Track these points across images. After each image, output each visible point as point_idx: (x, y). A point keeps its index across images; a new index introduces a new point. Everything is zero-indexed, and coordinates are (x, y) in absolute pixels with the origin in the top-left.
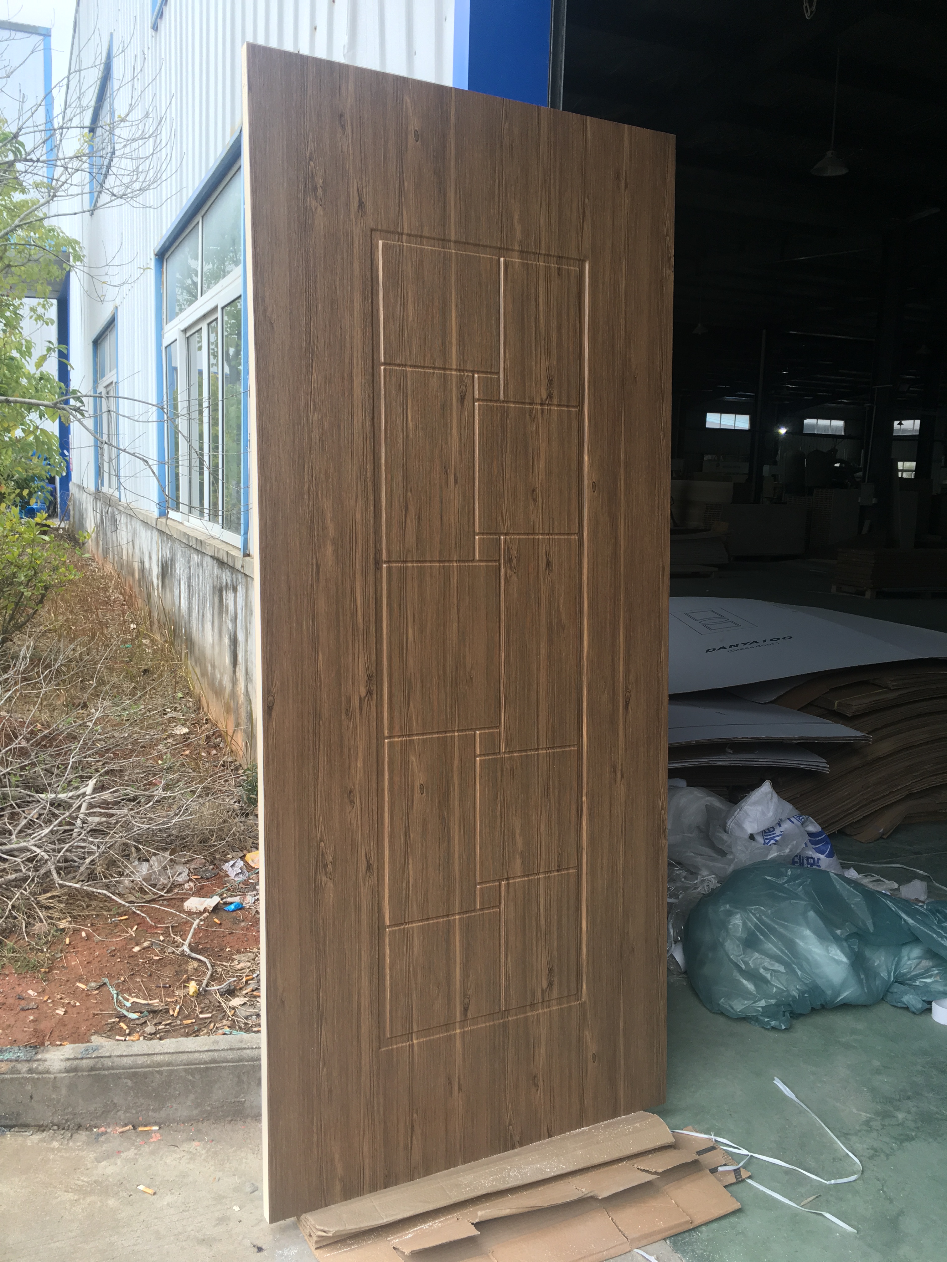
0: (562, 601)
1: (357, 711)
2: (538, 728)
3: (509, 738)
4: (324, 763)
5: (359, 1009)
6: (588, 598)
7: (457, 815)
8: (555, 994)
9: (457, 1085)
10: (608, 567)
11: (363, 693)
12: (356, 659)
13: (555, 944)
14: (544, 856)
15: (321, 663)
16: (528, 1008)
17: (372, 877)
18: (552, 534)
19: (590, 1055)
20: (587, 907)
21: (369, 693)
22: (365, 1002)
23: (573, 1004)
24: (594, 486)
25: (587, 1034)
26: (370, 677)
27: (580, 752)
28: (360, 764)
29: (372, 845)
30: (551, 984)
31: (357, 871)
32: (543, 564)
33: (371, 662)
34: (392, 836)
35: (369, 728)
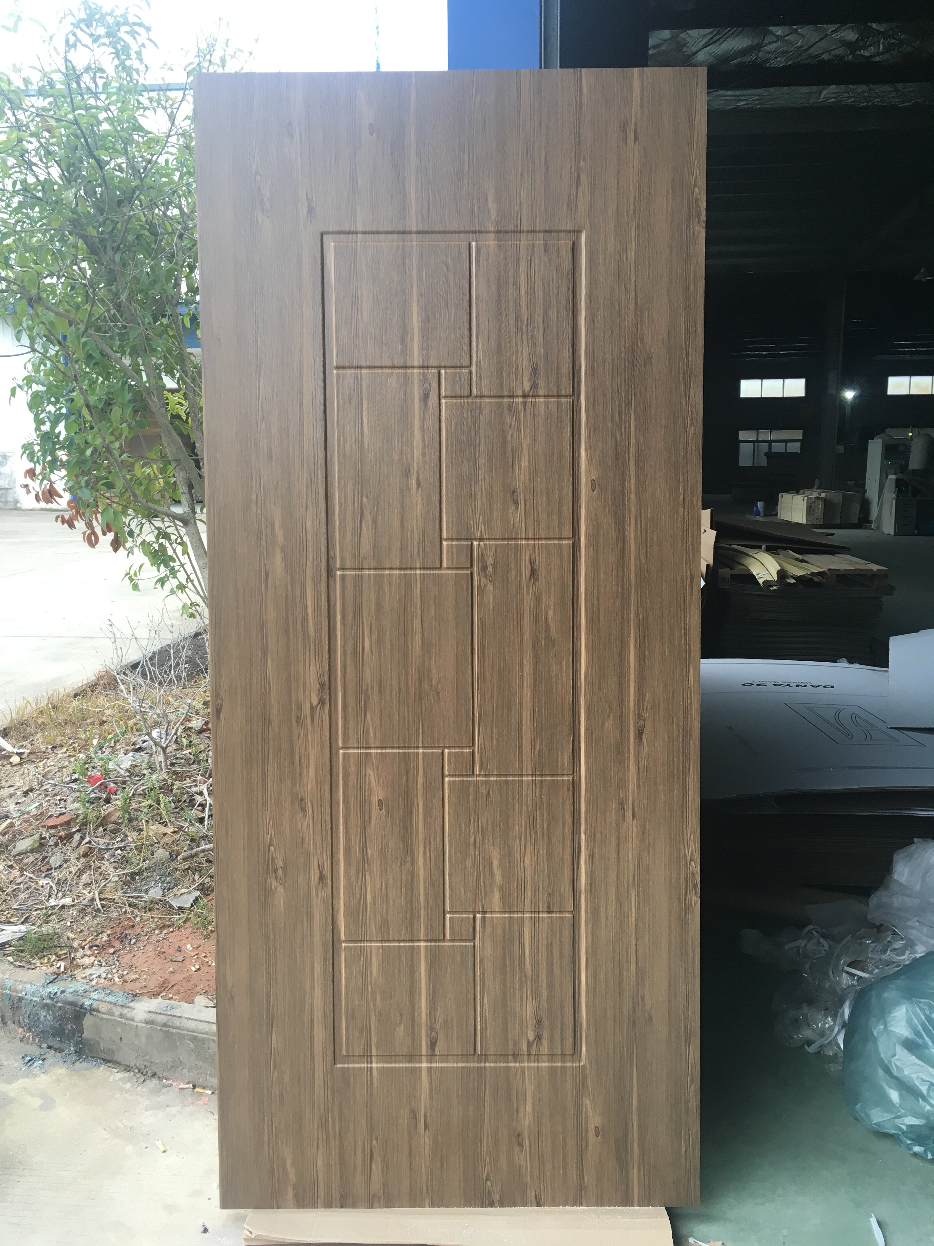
0: (551, 613)
1: (309, 719)
2: (521, 753)
3: (484, 759)
4: (274, 767)
5: (312, 1020)
6: (586, 610)
7: (421, 836)
8: (545, 1048)
9: (422, 1121)
10: (612, 575)
11: (315, 701)
12: (307, 666)
13: (545, 993)
14: (529, 894)
15: (270, 670)
16: (510, 1057)
17: (325, 889)
18: (538, 539)
19: (591, 1127)
20: (587, 958)
21: (322, 701)
22: (318, 1014)
23: (568, 1064)
24: (593, 484)
25: (588, 1102)
26: (322, 686)
27: (575, 784)
28: (312, 772)
29: (325, 856)
30: (539, 1037)
31: (309, 880)
32: (526, 572)
33: (323, 670)
34: (347, 850)
35: (321, 738)
